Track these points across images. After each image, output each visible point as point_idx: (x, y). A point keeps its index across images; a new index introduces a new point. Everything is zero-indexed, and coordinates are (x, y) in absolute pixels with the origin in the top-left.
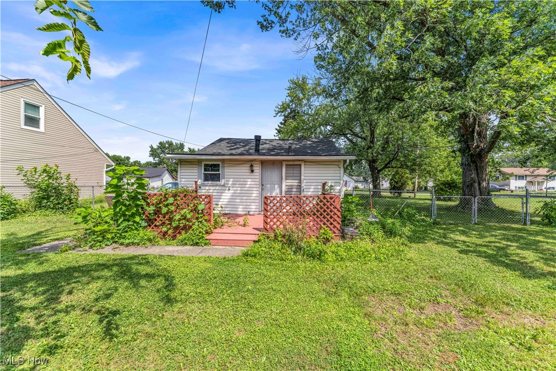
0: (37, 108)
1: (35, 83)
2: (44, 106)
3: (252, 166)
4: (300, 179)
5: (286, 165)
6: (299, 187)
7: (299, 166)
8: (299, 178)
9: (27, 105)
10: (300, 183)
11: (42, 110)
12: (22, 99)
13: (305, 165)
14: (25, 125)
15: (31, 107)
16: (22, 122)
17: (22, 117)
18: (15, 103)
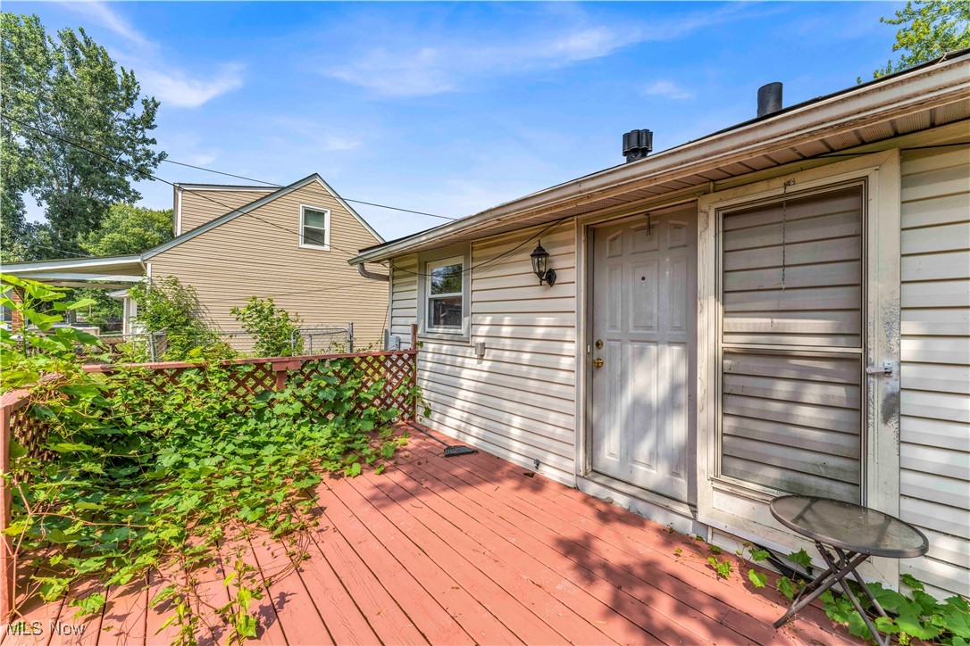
0: (320, 215)
1: (318, 180)
2: (329, 211)
3: (540, 253)
4: (859, 310)
5: (728, 215)
6: (847, 372)
7: (847, 204)
8: (842, 297)
9: (308, 212)
10: (859, 335)
11: (327, 217)
12: (301, 205)
13: (906, 181)
14: (305, 243)
15: (313, 215)
16: (301, 239)
17: (301, 231)
18: (292, 212)
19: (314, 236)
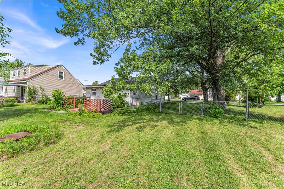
0: (62, 73)
1: (62, 66)
9: (60, 72)
11: (64, 73)
12: (58, 71)
15: (61, 73)
16: (58, 77)
17: (58, 76)
18: (56, 72)
19: (61, 77)
